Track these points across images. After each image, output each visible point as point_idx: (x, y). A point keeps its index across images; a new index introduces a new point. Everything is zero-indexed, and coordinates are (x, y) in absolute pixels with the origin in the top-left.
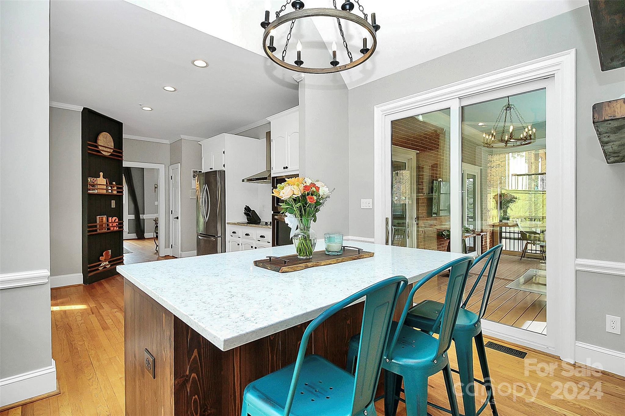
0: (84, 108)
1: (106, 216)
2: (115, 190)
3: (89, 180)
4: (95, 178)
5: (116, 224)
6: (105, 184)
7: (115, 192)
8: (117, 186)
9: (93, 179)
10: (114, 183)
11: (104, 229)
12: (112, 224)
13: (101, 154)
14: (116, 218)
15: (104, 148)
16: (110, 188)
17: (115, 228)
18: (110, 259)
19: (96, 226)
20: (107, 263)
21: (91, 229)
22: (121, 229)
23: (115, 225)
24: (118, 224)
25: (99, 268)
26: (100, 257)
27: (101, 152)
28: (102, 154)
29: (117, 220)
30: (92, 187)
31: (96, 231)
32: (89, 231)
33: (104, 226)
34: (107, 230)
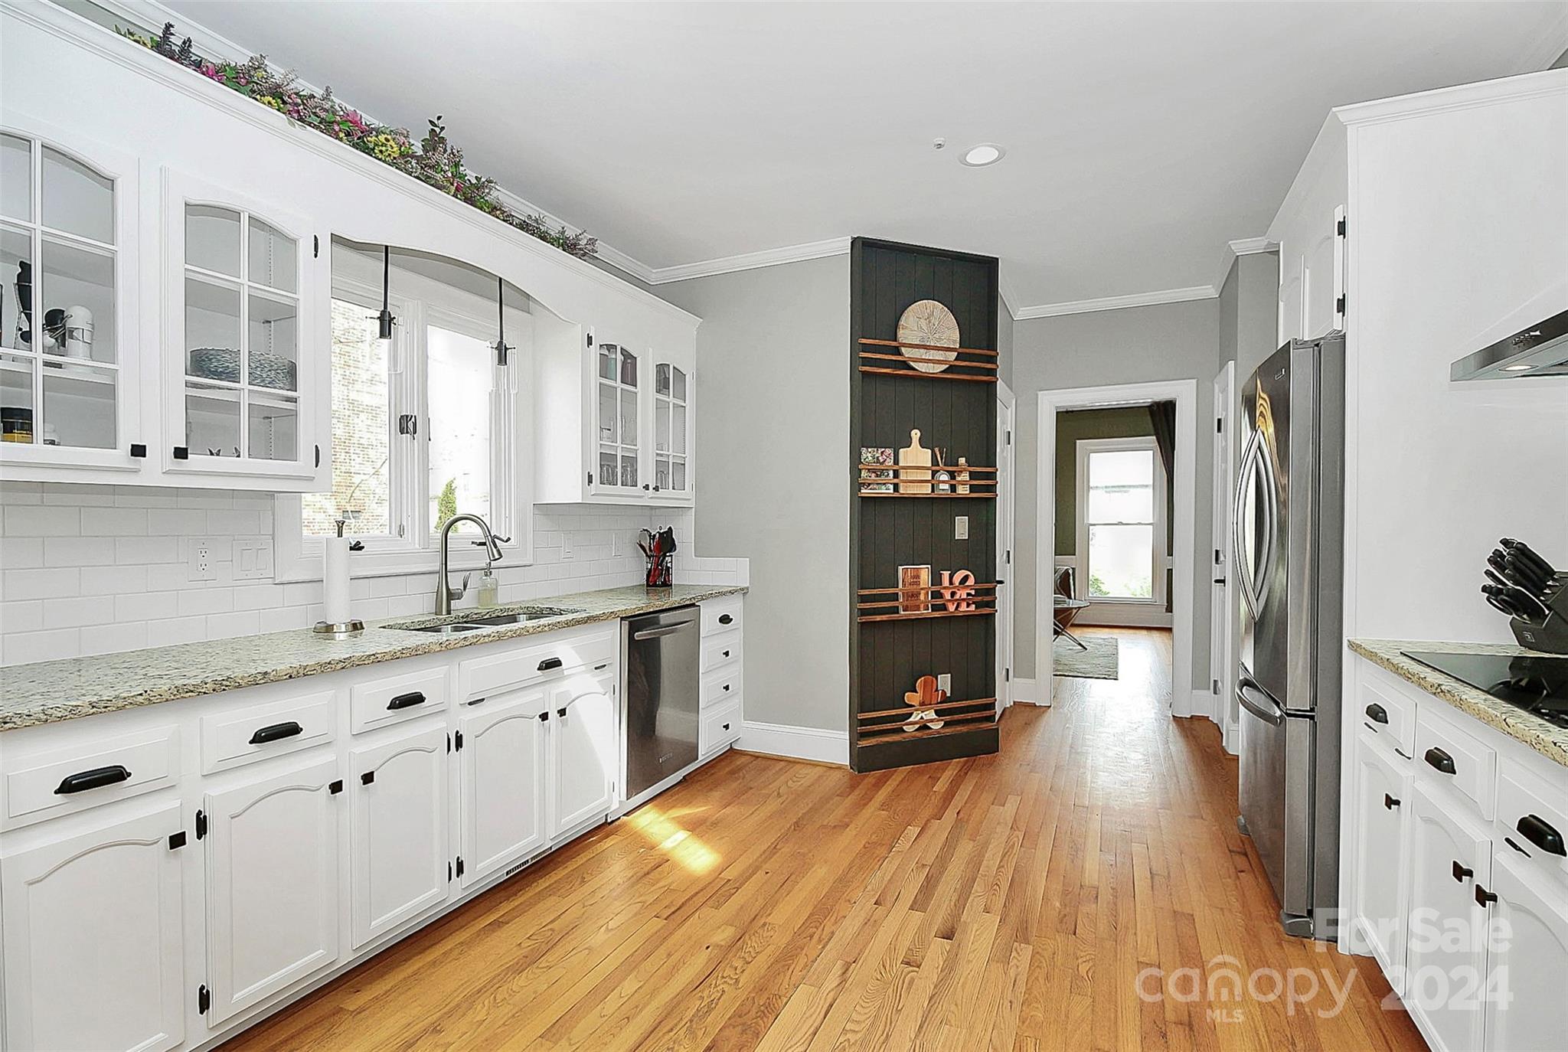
0: (854, 241)
1: (929, 566)
2: (963, 483)
3: (869, 455)
4: (885, 448)
5: (968, 594)
6: (930, 465)
7: (963, 491)
8: (972, 469)
9: (882, 453)
10: (962, 460)
11: (922, 606)
12: (953, 594)
13: (910, 373)
14: (969, 573)
15: (922, 351)
16: (945, 477)
17: (964, 605)
18: (941, 703)
19: (895, 597)
20: (932, 715)
21: (868, 606)
22: (987, 611)
23: (964, 596)
24: (973, 592)
25: (904, 727)
26: (906, 694)
27: (911, 363)
28: (914, 369)
29: (971, 581)
30: (877, 476)
31: (895, 610)
32: (863, 612)
33: (922, 597)
34: (932, 611)
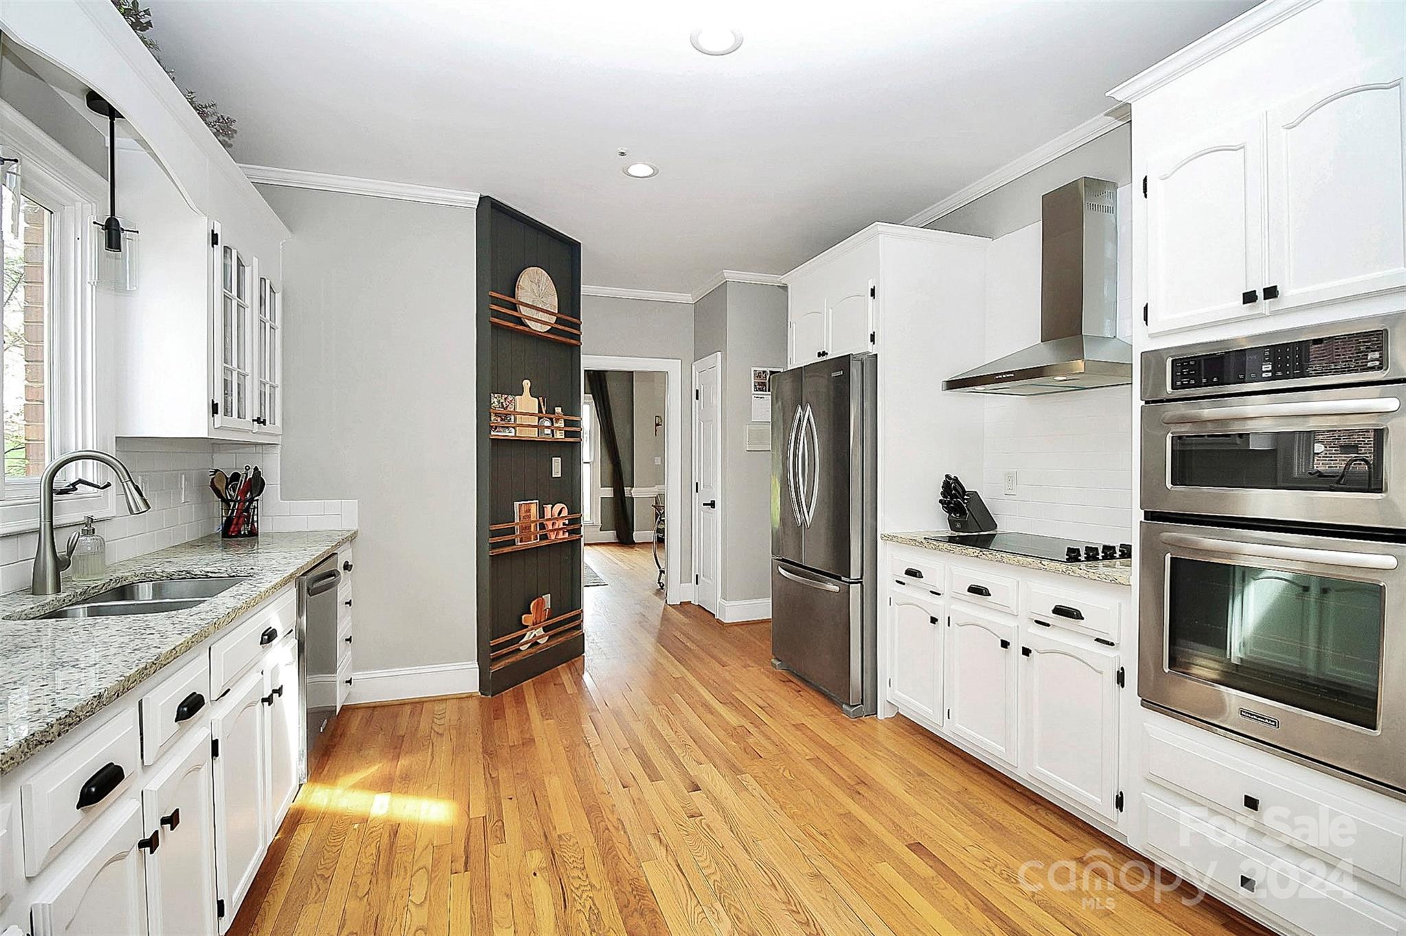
0: (482, 199)
1: (537, 501)
2: (559, 429)
3: (496, 400)
4: (508, 395)
5: (564, 524)
6: (537, 412)
7: (560, 435)
8: (567, 417)
9: (505, 399)
10: (558, 410)
11: (532, 537)
12: (553, 524)
13: (527, 329)
14: (564, 506)
15: (535, 312)
16: (548, 423)
17: (561, 532)
18: (548, 619)
19: (512, 531)
20: (540, 631)
21: (497, 540)
22: (575, 537)
23: (561, 526)
24: (567, 522)
25: (521, 648)
26: (523, 617)
27: (526, 321)
28: (528, 326)
29: (565, 513)
30: (502, 420)
31: (513, 543)
32: (494, 546)
33: (532, 530)
34: (540, 540)
